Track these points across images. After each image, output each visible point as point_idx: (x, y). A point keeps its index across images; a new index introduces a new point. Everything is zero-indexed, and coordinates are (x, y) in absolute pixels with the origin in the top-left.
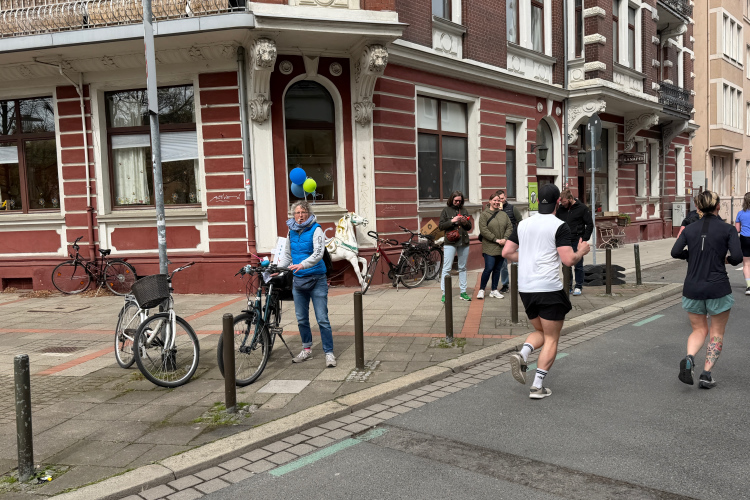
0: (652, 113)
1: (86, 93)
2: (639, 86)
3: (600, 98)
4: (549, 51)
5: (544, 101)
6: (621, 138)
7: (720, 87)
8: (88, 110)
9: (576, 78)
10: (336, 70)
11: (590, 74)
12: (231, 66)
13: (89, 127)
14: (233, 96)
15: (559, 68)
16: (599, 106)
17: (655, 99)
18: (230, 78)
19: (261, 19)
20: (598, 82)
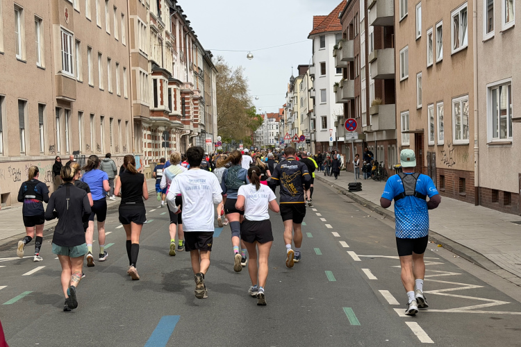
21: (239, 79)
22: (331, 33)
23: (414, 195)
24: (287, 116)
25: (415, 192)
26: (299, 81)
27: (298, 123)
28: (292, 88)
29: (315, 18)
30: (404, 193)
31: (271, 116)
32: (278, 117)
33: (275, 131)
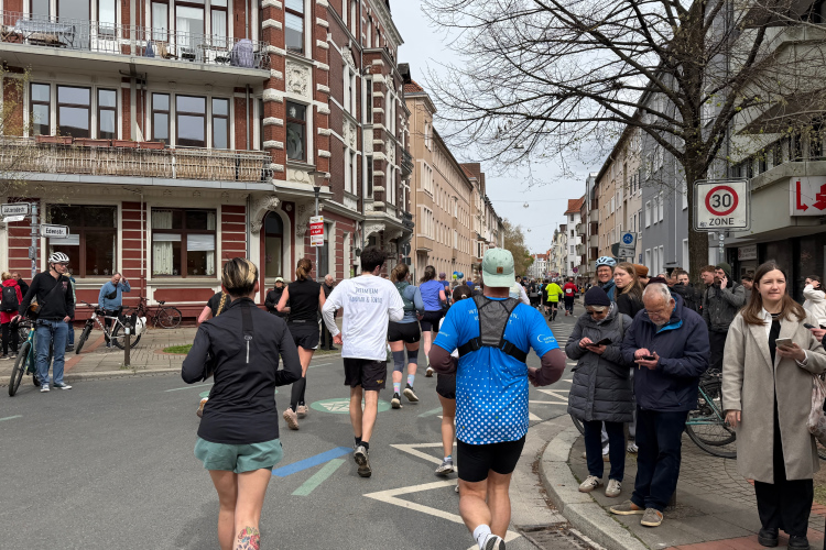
0: (398, 230)
1: (145, 208)
2: (394, 214)
3: (382, 222)
4: (355, 193)
5: (355, 221)
6: (382, 243)
7: (422, 210)
8: (145, 218)
9: (369, 209)
10: (289, 208)
11: (378, 208)
12: (243, 203)
13: (145, 228)
14: (242, 219)
15: (360, 203)
16: (381, 227)
17: (400, 221)
18: (241, 209)
19: (278, 188)
20: (381, 213)
21: (518, 232)
22: (577, 213)
23: (500, 347)
24: (552, 257)
25: (503, 341)
26: (560, 235)
27: (558, 264)
28: (556, 239)
29: (570, 201)
30: (479, 339)
31: (540, 256)
32: (546, 257)
33: (543, 268)
